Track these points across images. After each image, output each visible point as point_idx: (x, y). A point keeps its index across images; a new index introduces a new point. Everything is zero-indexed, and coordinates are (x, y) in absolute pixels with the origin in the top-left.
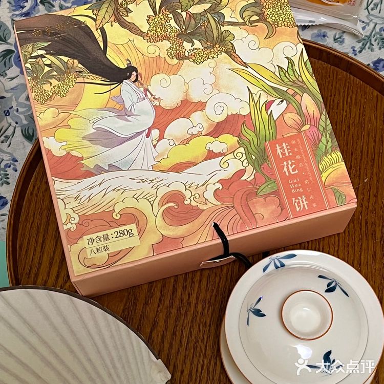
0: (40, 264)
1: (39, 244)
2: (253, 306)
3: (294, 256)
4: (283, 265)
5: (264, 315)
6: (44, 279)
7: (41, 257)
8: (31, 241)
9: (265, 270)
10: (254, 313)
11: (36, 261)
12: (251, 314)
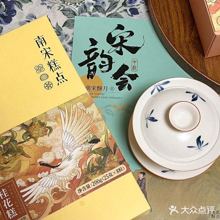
0: (172, 26)
1: (167, 16)
2: (149, 115)
3: (168, 82)
4: (162, 89)
5: (156, 120)
6: (178, 33)
7: (171, 23)
8: (162, 16)
9: (152, 93)
10: (150, 120)
11: (170, 25)
12: (148, 121)
